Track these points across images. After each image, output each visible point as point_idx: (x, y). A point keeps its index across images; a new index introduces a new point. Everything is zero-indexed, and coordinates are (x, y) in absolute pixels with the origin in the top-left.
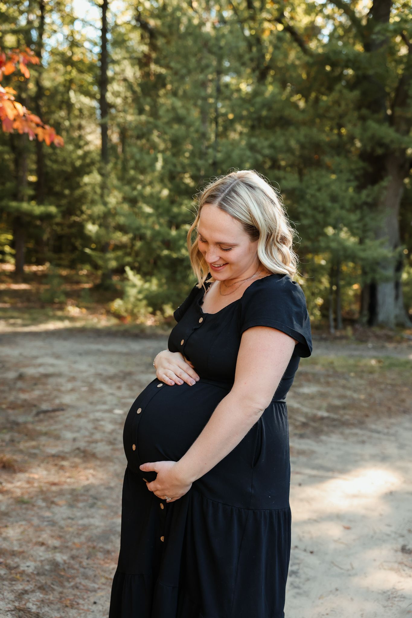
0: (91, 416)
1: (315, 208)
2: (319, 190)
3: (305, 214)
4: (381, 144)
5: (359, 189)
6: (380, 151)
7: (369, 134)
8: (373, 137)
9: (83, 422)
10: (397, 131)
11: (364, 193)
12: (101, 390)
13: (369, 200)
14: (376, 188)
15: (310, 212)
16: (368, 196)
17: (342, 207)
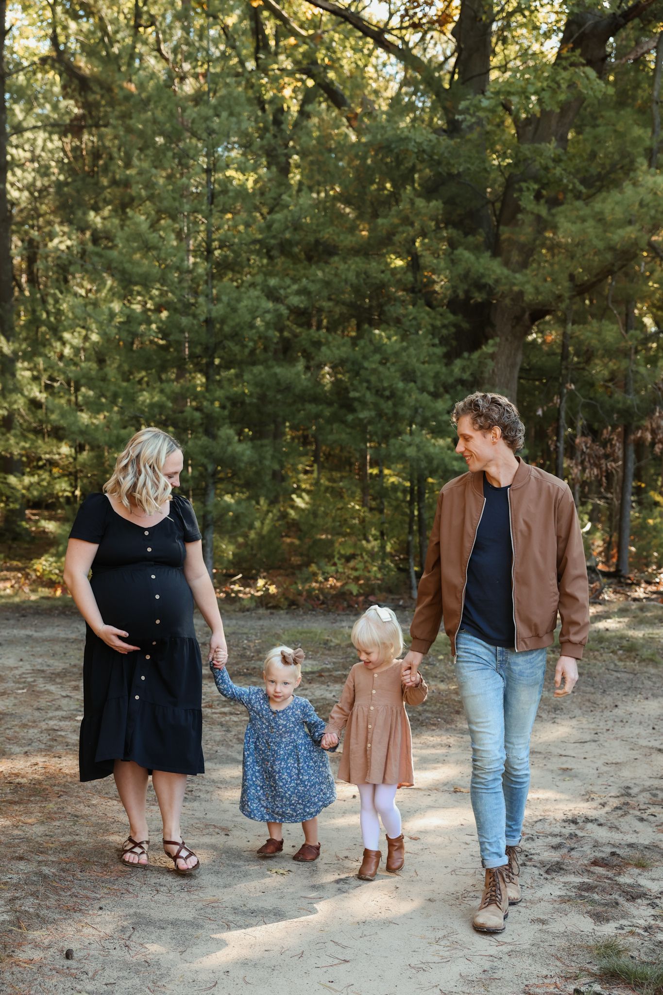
0: (43, 725)
1: (379, 393)
2: (383, 362)
3: (361, 401)
4: (480, 286)
5: (449, 358)
6: (479, 297)
7: (460, 269)
8: (466, 276)
9: (32, 733)
10: (506, 264)
11: (458, 363)
12: (49, 692)
13: (466, 376)
14: (476, 355)
15: (369, 397)
16: (463, 369)
17: (423, 390)
